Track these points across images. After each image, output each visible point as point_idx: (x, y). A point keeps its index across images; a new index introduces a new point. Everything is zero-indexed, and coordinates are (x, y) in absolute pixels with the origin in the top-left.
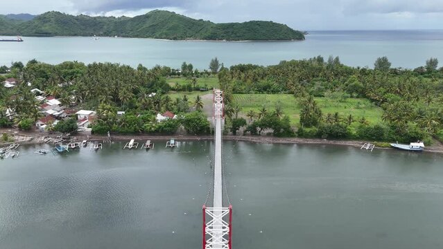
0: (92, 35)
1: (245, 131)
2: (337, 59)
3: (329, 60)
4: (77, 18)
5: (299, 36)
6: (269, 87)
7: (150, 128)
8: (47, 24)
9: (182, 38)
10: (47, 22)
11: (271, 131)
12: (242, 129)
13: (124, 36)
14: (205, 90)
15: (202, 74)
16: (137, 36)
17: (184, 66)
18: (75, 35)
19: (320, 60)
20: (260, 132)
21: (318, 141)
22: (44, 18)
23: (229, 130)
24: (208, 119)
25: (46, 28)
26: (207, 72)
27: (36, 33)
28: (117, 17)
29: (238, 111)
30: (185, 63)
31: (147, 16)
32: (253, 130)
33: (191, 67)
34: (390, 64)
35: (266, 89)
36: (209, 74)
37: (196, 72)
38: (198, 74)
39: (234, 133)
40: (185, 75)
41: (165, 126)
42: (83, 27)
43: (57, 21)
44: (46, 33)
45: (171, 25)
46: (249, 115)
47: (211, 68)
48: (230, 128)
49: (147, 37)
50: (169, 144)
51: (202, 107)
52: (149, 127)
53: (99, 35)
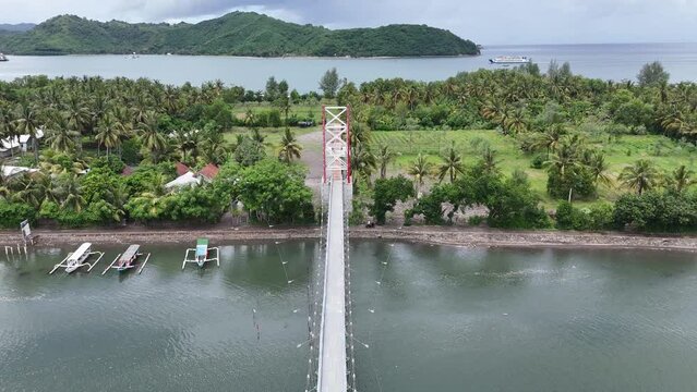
0: (129, 52)
1: (409, 215)
2: (566, 67)
3: (551, 71)
4: (106, 26)
5: (470, 49)
6: (444, 115)
7: (146, 210)
8: (56, 35)
9: (277, 54)
10: (55, 32)
11: (482, 211)
12: (401, 208)
13: (181, 54)
14: (308, 124)
15: (304, 97)
16: (203, 53)
17: (272, 85)
18: (103, 52)
19: (533, 69)
20: (450, 215)
21: (619, 241)
22: (51, 27)
23: (367, 210)
24: (308, 183)
25: (54, 42)
26: (315, 95)
27: (37, 50)
28: (171, 24)
29: (385, 161)
30: (272, 79)
31: (220, 22)
32: (431, 212)
33: (284, 86)
34: (666, 76)
35: (436, 121)
36: (319, 98)
37: (294, 95)
38: (297, 99)
39: (381, 220)
40: (270, 100)
41: (187, 203)
42: (115, 40)
43: (73, 30)
44: (54, 50)
45: (258, 34)
46: (416, 173)
47: (322, 87)
48: (370, 207)
49: (221, 54)
50: (192, 255)
51: (298, 156)
52: (141, 207)
53: (142, 53)
